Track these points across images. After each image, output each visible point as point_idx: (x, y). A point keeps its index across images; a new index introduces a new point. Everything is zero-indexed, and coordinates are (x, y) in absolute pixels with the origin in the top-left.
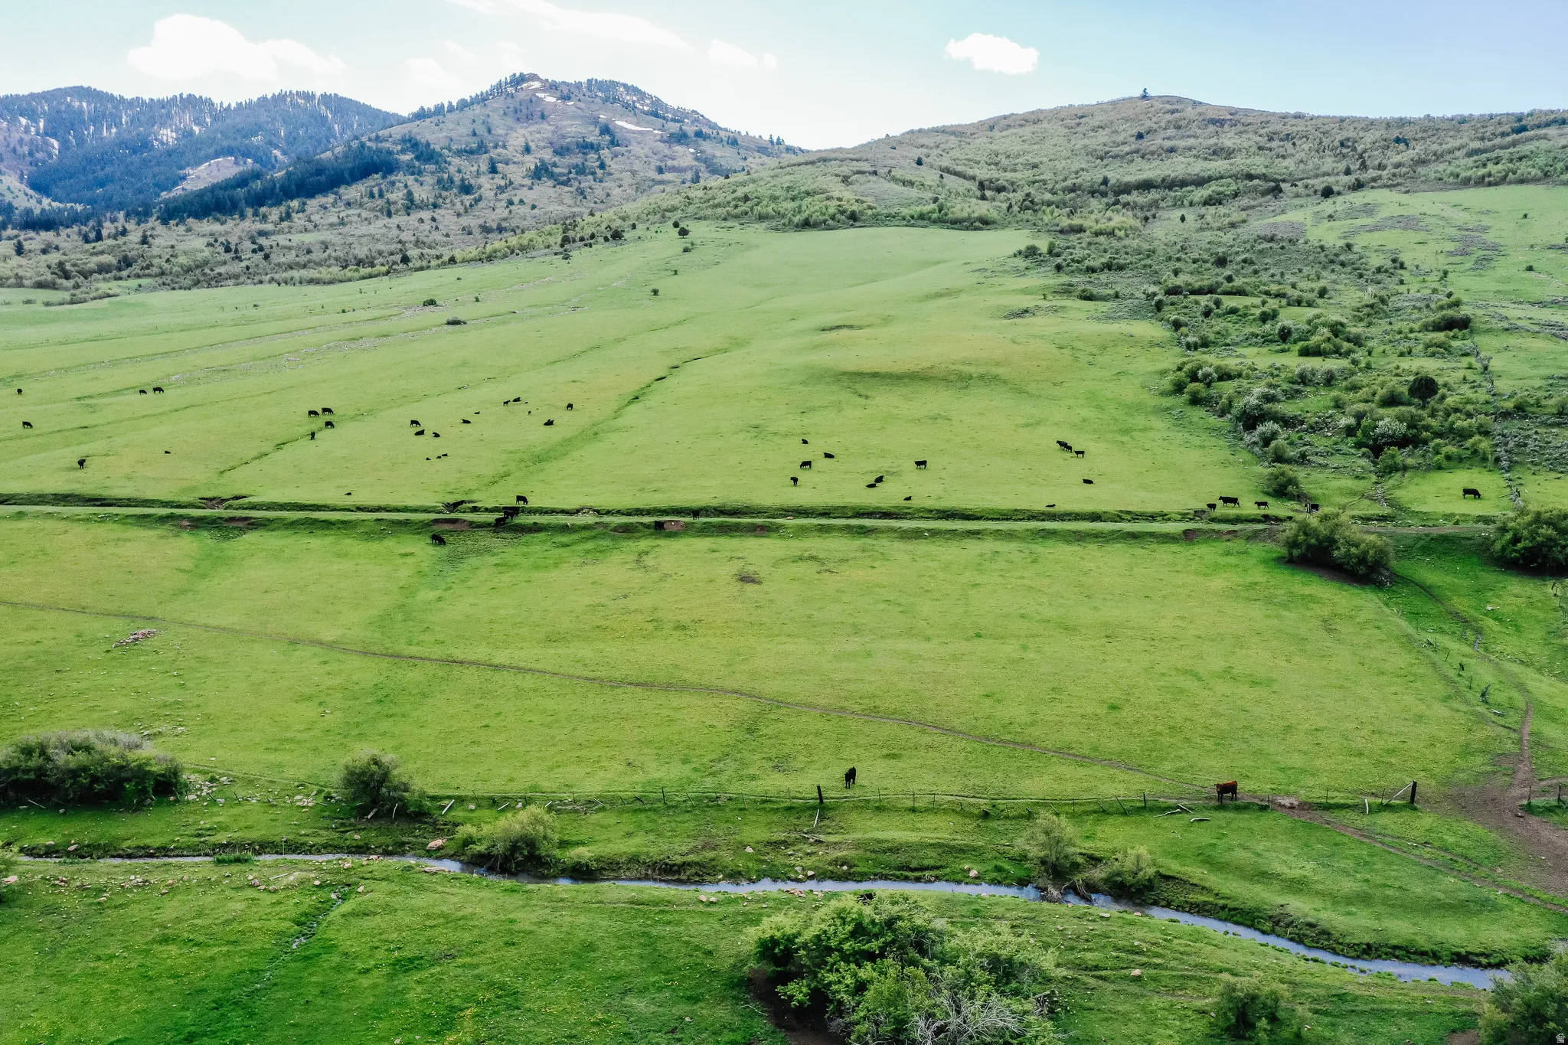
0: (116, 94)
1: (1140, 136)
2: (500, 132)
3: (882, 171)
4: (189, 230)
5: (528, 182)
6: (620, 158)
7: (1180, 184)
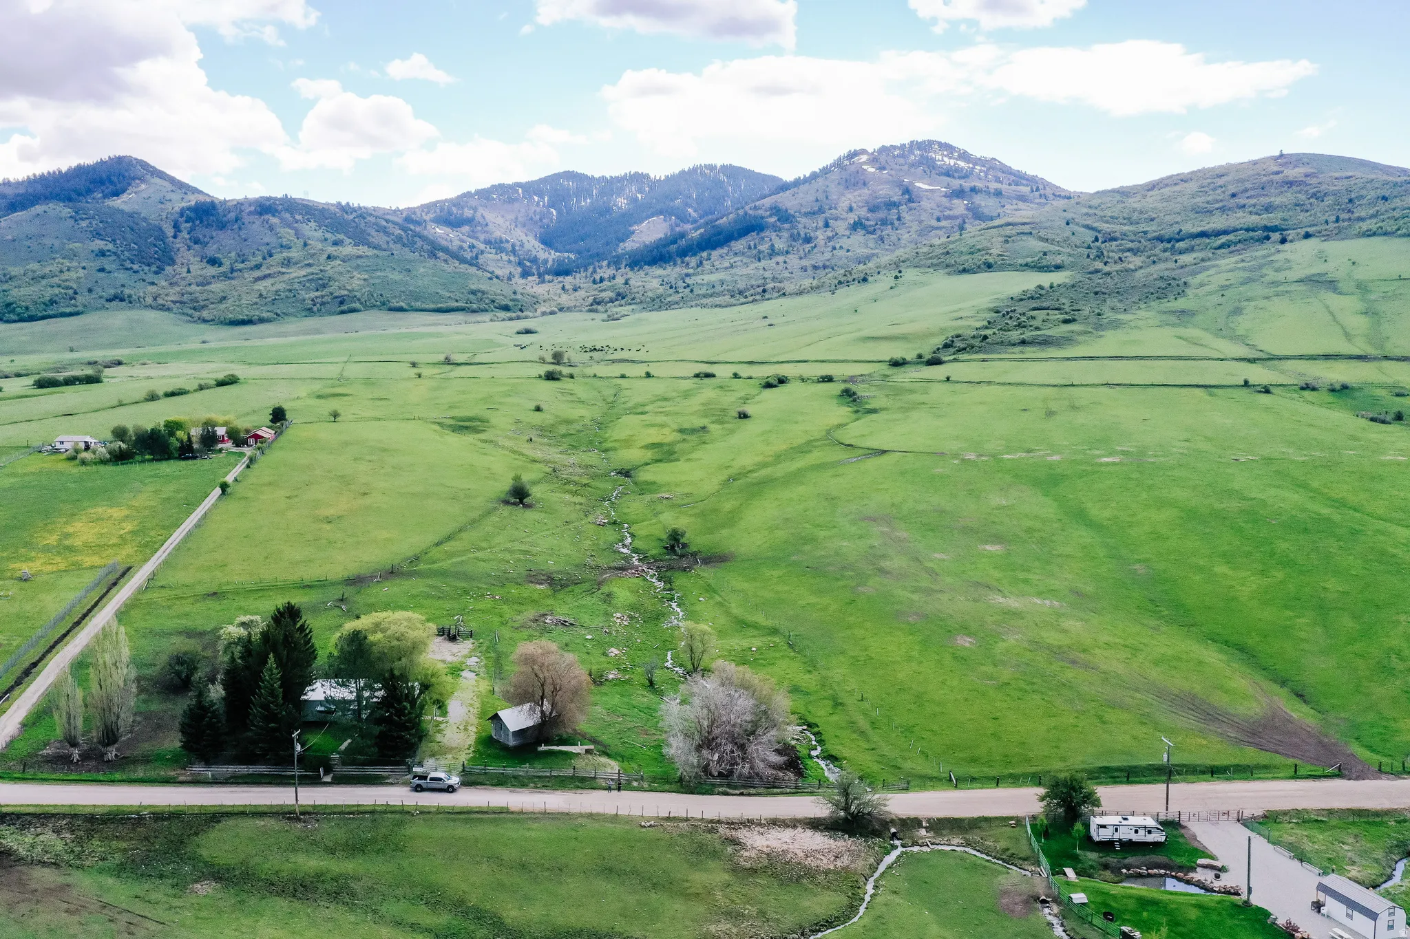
0: (589, 175)
1: (1233, 195)
2: (835, 197)
3: (1035, 232)
6: (913, 212)
7: (1218, 234)
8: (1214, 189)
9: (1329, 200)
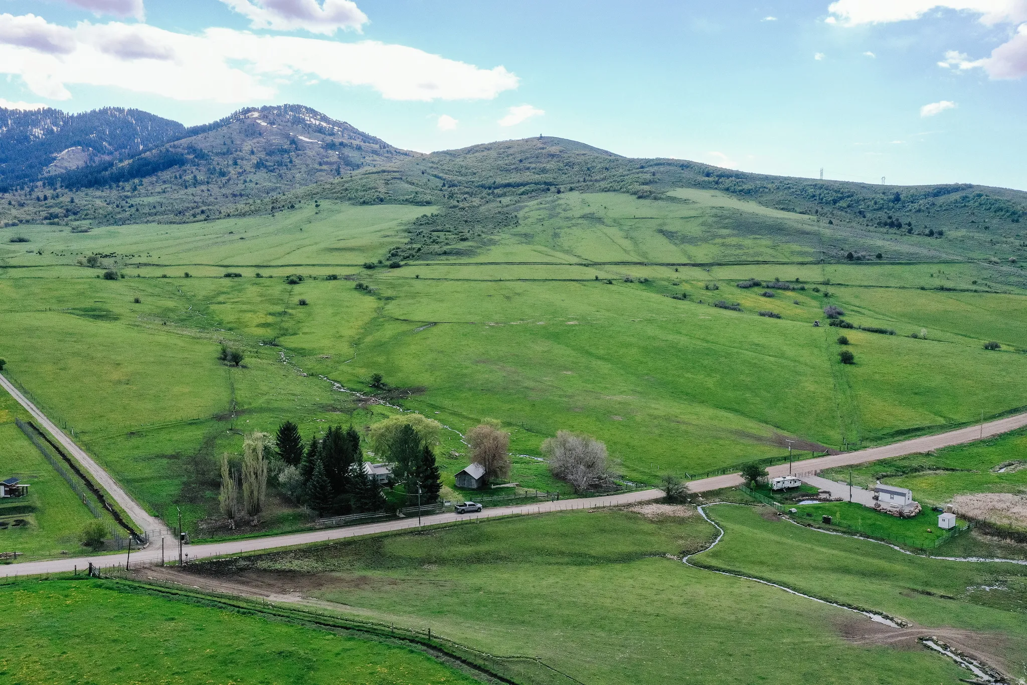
1: (521, 161)
2: (238, 142)
3: (404, 178)
4: (87, 194)
5: (254, 170)
6: (300, 157)
7: (519, 185)
8: (508, 156)
9: (576, 168)
